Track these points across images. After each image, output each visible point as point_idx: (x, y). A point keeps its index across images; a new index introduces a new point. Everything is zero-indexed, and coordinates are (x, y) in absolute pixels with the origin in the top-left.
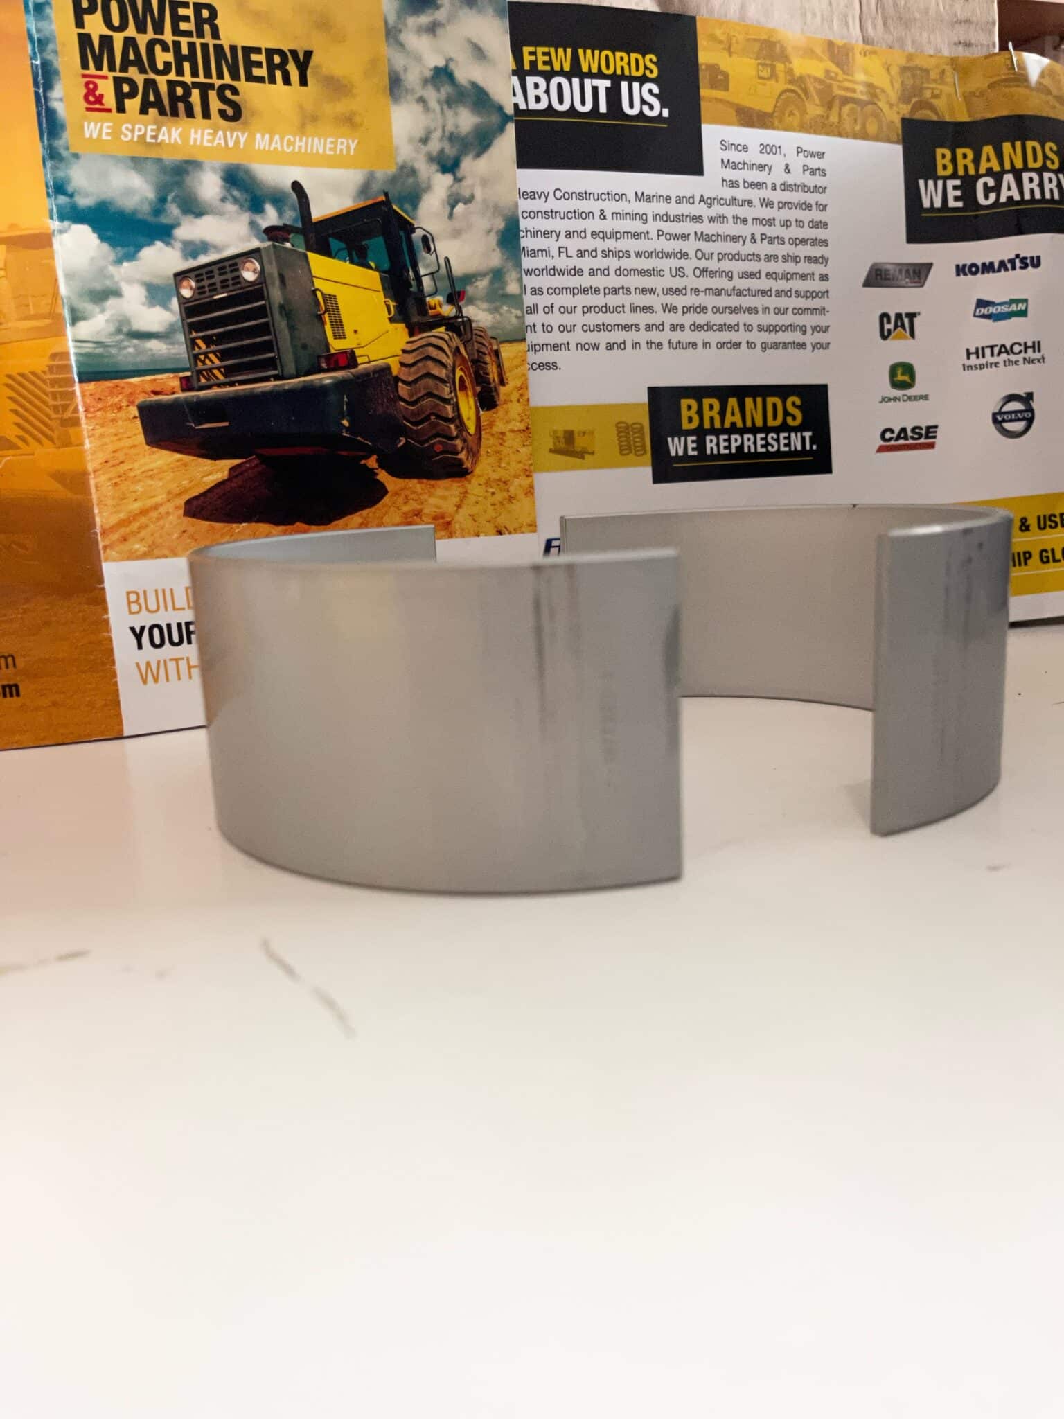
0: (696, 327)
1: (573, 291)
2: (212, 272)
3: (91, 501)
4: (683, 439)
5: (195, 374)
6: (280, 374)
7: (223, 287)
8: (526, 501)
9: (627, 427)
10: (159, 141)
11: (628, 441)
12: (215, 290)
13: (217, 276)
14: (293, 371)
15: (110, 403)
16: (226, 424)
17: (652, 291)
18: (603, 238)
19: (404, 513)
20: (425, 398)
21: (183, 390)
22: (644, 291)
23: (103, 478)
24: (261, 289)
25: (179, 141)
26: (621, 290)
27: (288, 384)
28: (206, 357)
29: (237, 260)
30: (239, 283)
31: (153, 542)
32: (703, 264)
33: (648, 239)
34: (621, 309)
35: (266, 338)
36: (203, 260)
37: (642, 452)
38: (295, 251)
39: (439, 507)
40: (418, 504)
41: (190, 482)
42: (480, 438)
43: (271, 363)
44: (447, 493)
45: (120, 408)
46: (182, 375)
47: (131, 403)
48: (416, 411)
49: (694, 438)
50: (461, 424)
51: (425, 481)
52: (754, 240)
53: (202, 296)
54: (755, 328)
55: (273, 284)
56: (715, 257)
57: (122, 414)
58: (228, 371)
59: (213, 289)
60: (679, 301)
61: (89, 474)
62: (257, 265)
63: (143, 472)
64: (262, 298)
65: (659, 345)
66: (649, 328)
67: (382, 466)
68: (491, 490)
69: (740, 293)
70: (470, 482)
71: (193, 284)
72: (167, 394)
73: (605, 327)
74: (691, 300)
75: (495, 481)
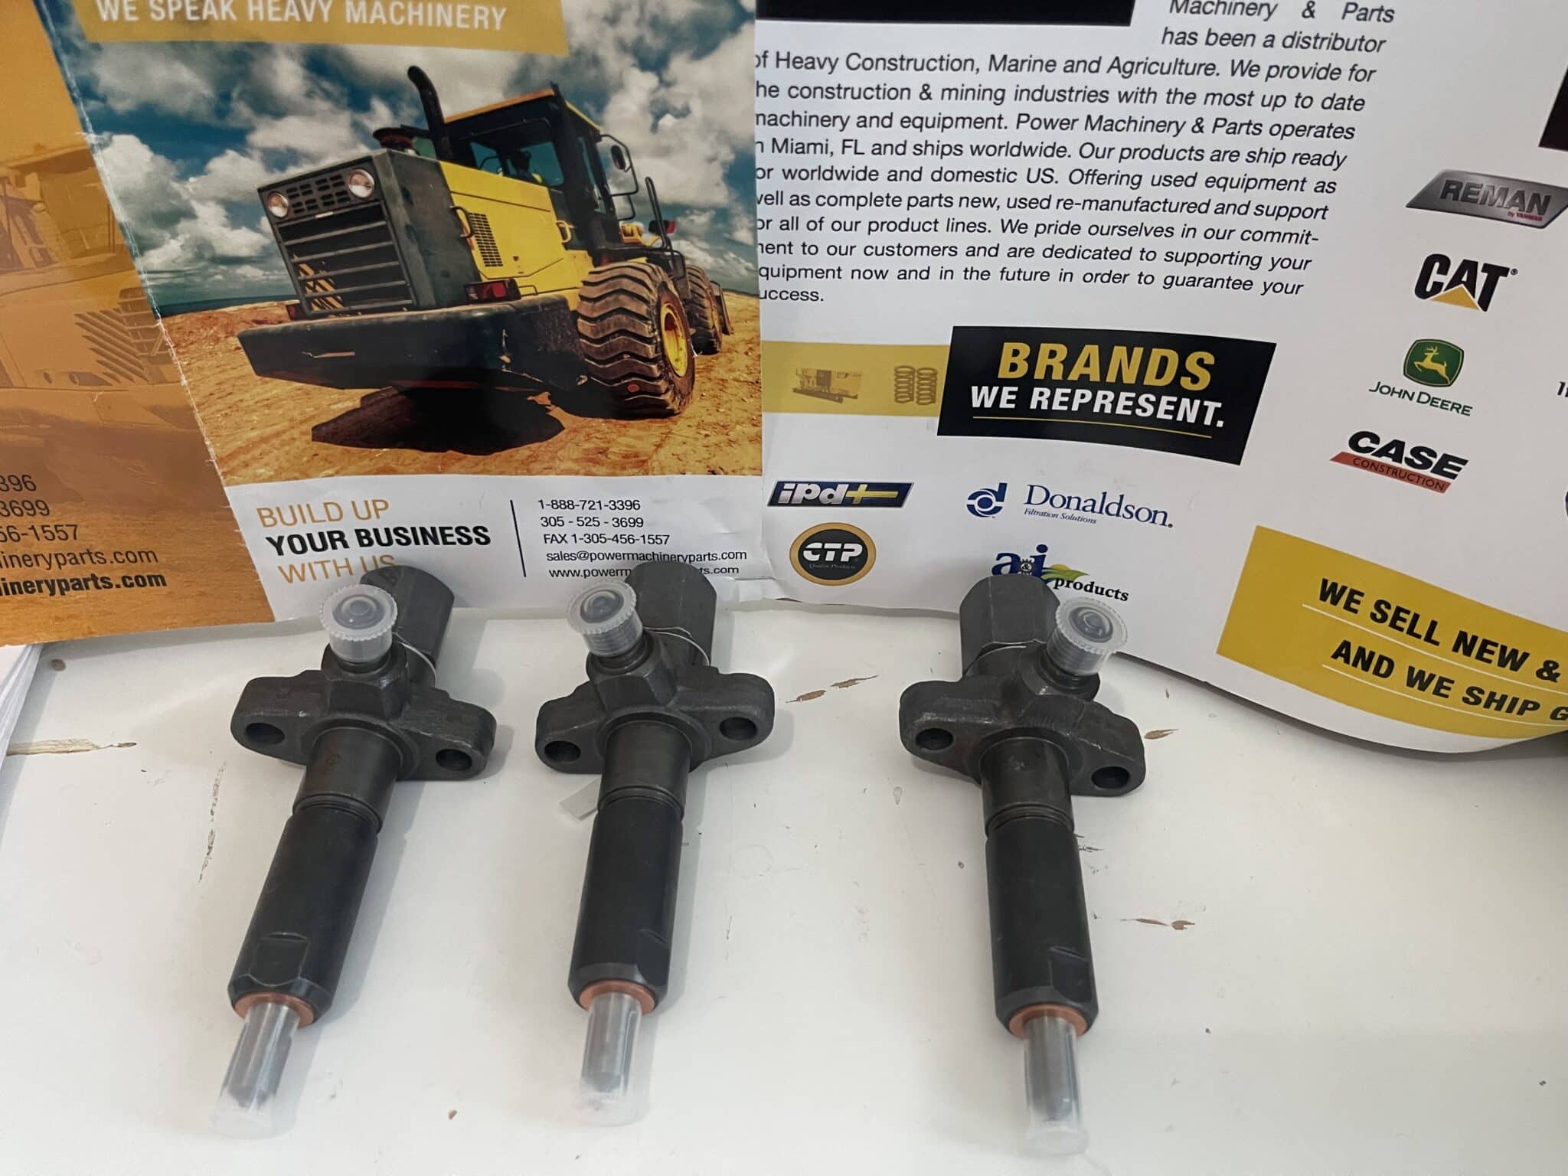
0: (1054, 252)
1: (857, 202)
2: (308, 186)
3: (200, 433)
4: (995, 389)
5: (304, 303)
6: (415, 303)
7: (326, 204)
8: (751, 448)
9: (912, 372)
10: (205, 17)
11: (910, 387)
12: (316, 207)
13: (315, 191)
14: (434, 302)
15: (205, 335)
16: (352, 354)
17: (990, 202)
18: (921, 127)
19: (585, 450)
20: (616, 335)
21: (293, 319)
22: (975, 202)
23: (209, 411)
24: (379, 206)
25: (233, 17)
26: (936, 201)
27: (427, 314)
28: (316, 282)
29: (340, 172)
30: (348, 199)
31: (280, 467)
32: (1092, 164)
33: (1000, 127)
34: (933, 226)
35: (392, 264)
36: (293, 172)
37: (929, 401)
38: (423, 160)
39: (633, 447)
40: (604, 442)
41: (316, 409)
42: (693, 380)
43: (402, 292)
44: (641, 433)
45: (217, 340)
46: (287, 302)
47: (232, 334)
48: (603, 350)
49: (1015, 389)
50: (666, 365)
51: (614, 421)
52: (1199, 126)
53: (299, 215)
54: (1161, 255)
55: (394, 201)
56: (1116, 154)
57: (221, 345)
58: (346, 299)
59: (313, 206)
60: (1031, 217)
61: (193, 409)
62: (370, 178)
63: (257, 402)
64: (380, 217)
65: (984, 275)
66: (972, 252)
67: (555, 401)
68: (704, 432)
69: (1148, 206)
70: (675, 423)
71: (285, 200)
72: (272, 324)
73: (901, 249)
74: (1054, 215)
75: (709, 424)
